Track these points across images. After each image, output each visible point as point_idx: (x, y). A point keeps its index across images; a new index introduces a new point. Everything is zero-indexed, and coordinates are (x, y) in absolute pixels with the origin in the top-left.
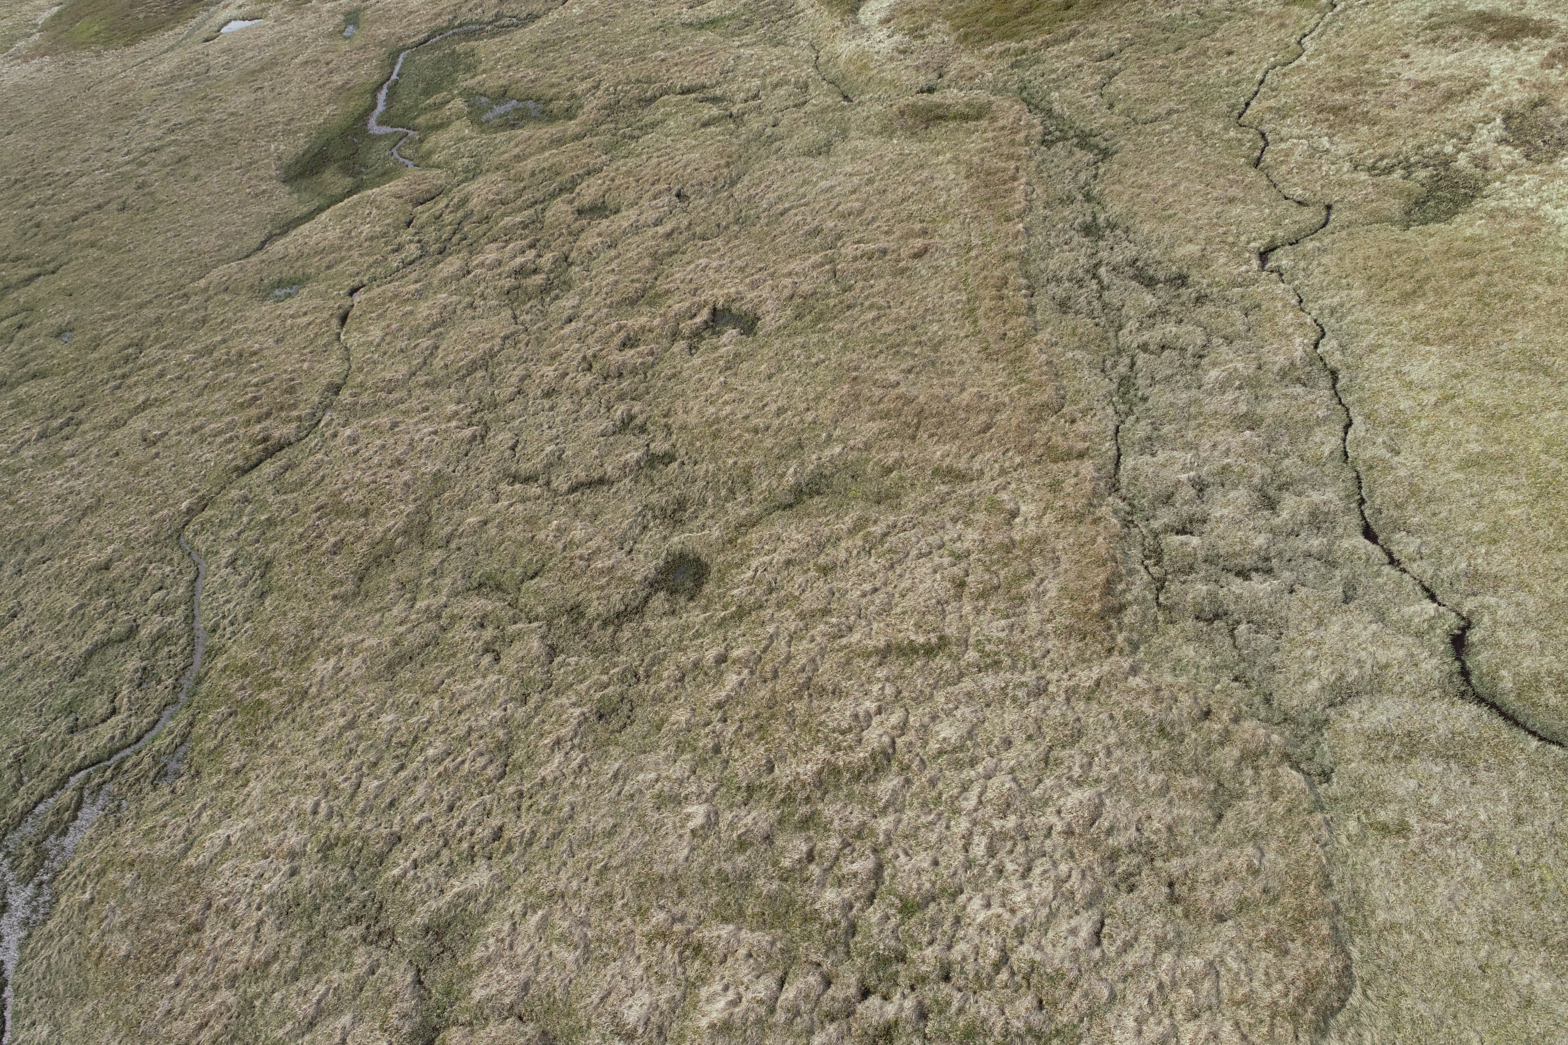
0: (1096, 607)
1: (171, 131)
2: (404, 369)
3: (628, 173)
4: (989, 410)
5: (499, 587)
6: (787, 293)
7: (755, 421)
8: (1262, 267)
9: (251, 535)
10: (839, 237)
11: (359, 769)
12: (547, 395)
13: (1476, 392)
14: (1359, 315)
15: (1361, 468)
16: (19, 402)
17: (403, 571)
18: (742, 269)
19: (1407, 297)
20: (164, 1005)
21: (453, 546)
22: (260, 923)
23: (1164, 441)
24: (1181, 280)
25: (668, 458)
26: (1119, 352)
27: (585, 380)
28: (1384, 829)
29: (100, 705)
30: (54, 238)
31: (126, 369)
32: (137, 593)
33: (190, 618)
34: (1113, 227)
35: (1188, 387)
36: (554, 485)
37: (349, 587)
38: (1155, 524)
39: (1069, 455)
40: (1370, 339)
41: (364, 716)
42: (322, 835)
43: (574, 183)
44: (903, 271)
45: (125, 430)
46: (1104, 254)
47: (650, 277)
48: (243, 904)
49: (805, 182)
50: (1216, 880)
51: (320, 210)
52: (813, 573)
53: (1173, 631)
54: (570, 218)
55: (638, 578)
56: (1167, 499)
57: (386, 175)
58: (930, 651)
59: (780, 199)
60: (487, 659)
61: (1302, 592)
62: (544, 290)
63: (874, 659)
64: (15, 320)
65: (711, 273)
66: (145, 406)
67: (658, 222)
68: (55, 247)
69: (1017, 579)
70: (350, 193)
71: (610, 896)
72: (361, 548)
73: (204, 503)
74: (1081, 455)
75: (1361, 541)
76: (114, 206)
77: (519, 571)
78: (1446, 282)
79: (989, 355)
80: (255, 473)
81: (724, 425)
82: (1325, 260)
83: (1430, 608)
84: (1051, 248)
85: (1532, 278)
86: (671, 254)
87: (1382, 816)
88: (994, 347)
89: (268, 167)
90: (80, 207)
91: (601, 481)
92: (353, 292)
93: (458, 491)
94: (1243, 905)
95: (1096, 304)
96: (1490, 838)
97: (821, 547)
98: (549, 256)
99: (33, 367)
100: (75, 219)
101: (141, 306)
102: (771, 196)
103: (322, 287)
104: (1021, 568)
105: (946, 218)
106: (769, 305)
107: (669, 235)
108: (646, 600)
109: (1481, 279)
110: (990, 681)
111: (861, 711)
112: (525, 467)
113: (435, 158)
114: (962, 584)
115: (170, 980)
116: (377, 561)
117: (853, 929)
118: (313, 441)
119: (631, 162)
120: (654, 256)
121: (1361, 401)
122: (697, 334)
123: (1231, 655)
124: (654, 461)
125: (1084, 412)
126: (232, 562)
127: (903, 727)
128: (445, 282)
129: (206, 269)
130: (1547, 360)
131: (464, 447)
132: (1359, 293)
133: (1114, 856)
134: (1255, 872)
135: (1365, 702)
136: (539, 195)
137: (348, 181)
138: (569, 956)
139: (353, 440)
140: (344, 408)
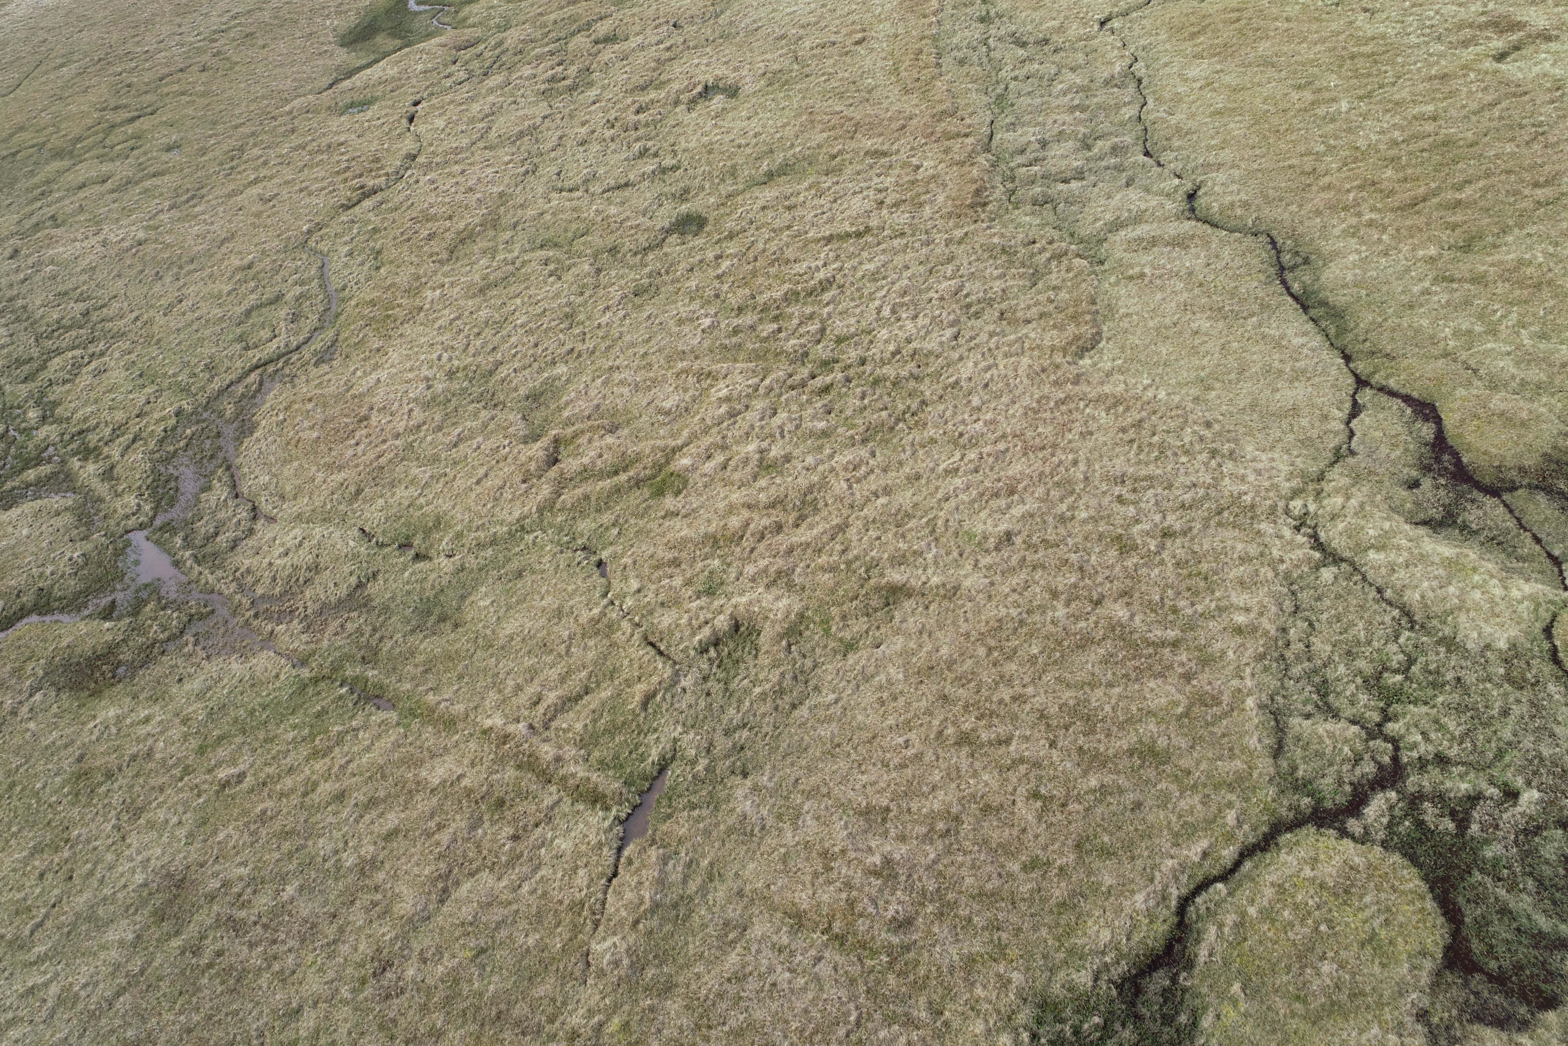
0: (968, 202)
1: (234, 18)
2: (465, 142)
3: (634, 15)
4: (905, 119)
5: (556, 245)
6: (760, 72)
7: (737, 142)
8: (1101, 29)
9: (362, 238)
10: (800, 39)
11: (468, 337)
12: (582, 143)
13: (1227, 79)
14: (1160, 48)
15: (1148, 124)
16: (146, 190)
17: (482, 244)
18: (726, 63)
19: (1193, 36)
20: (350, 452)
21: (519, 228)
22: (411, 410)
23: (1023, 125)
24: (1046, 41)
25: (675, 168)
26: (998, 82)
27: (608, 133)
28: (1131, 278)
29: (265, 334)
30: (146, 92)
31: (234, 163)
32: (279, 278)
33: (323, 286)
34: (1001, 17)
35: (1042, 96)
36: (592, 190)
37: (445, 255)
38: (1012, 165)
39: (958, 135)
40: (1166, 59)
41: (467, 313)
42: (447, 368)
43: (589, 25)
44: (847, 53)
45: (244, 195)
46: (993, 32)
47: (655, 74)
48: (396, 404)
49: (774, 11)
50: (1029, 307)
51: (377, 61)
52: (781, 210)
53: (1017, 212)
54: (589, 45)
55: (658, 227)
56: (1023, 152)
57: (429, 36)
58: (859, 235)
59: (755, 21)
60: (552, 279)
61: (1101, 185)
62: (572, 89)
63: (822, 242)
64: (129, 144)
65: (703, 68)
66: (256, 181)
67: (660, 42)
68: (149, 98)
69: (918, 195)
70: (400, 49)
71: (650, 365)
72: (449, 236)
73: (319, 227)
74: (967, 135)
75: (1141, 158)
76: (195, 68)
77: (570, 234)
78: (1221, 26)
79: (906, 91)
80: (357, 208)
81: (716, 146)
82: (1144, 22)
83: (1177, 181)
84: (955, 32)
85: (1276, 19)
86: (671, 59)
87: (1131, 272)
88: (910, 86)
89: (327, 35)
90: (166, 70)
91: (627, 185)
92: (416, 104)
93: (520, 200)
94: (1042, 315)
95: (985, 60)
96: (1190, 274)
97: (787, 198)
98: (573, 70)
99: (152, 170)
100: (161, 79)
101: (236, 127)
102: (748, 21)
103: (390, 103)
104: (921, 190)
105: (880, 21)
106: (748, 79)
107: (668, 49)
108: (664, 240)
109: (1243, 22)
110: (896, 242)
111: (813, 265)
112: (568, 184)
113: (471, 21)
114: (882, 203)
115: (353, 442)
116: (462, 241)
117: (806, 354)
118: (400, 186)
119: (635, 10)
120: (658, 61)
121: (1154, 92)
122: (693, 102)
123: (1051, 218)
124: (664, 171)
125: (971, 114)
126: (350, 254)
127: (841, 269)
128: (491, 91)
129: (287, 101)
130: (1275, 59)
131: (519, 179)
132: (1163, 37)
133: (969, 306)
134: (1052, 301)
135: (1130, 228)
136: (562, 35)
137: (398, 42)
138: (626, 390)
139: (432, 182)
140: (422, 165)
